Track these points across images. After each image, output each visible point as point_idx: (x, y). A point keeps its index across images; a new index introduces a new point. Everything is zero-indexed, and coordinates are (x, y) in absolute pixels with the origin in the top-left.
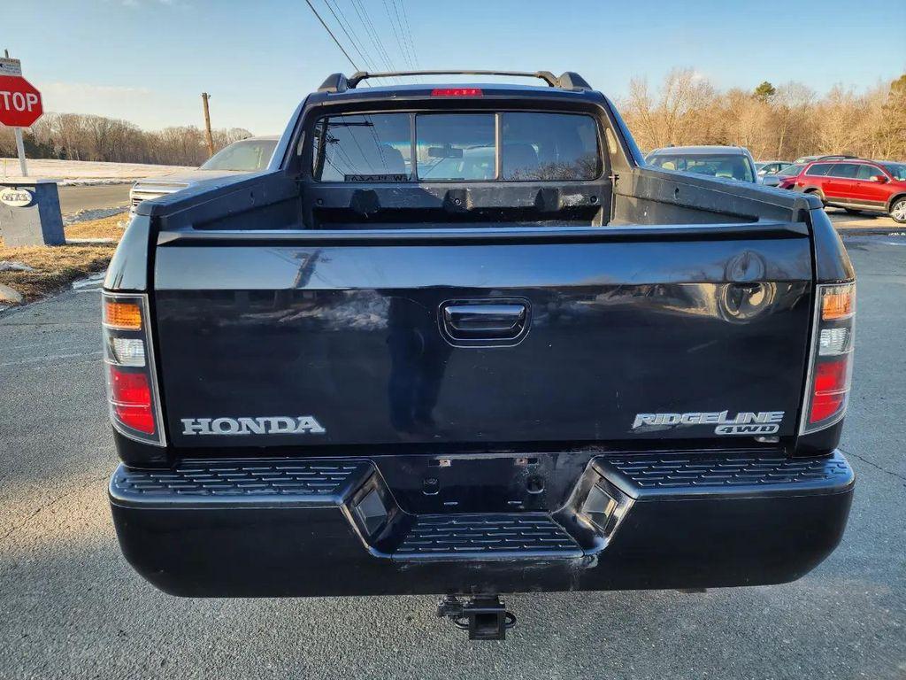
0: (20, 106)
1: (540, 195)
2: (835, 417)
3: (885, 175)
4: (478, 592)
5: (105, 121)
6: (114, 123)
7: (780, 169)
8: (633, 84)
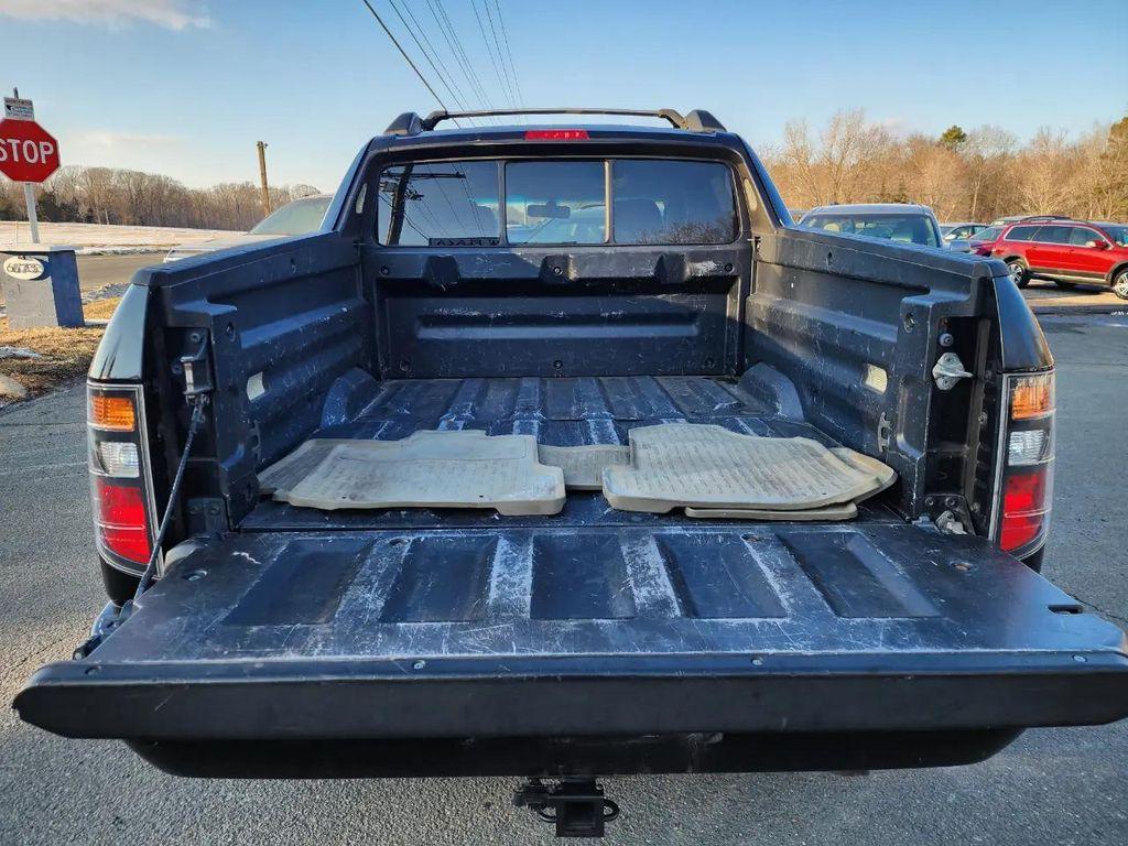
0: (32, 156)
1: (662, 264)
2: (1034, 544)
3: (1105, 239)
4: (567, 773)
5: (142, 175)
6: (152, 179)
7: (973, 233)
8: (788, 129)
